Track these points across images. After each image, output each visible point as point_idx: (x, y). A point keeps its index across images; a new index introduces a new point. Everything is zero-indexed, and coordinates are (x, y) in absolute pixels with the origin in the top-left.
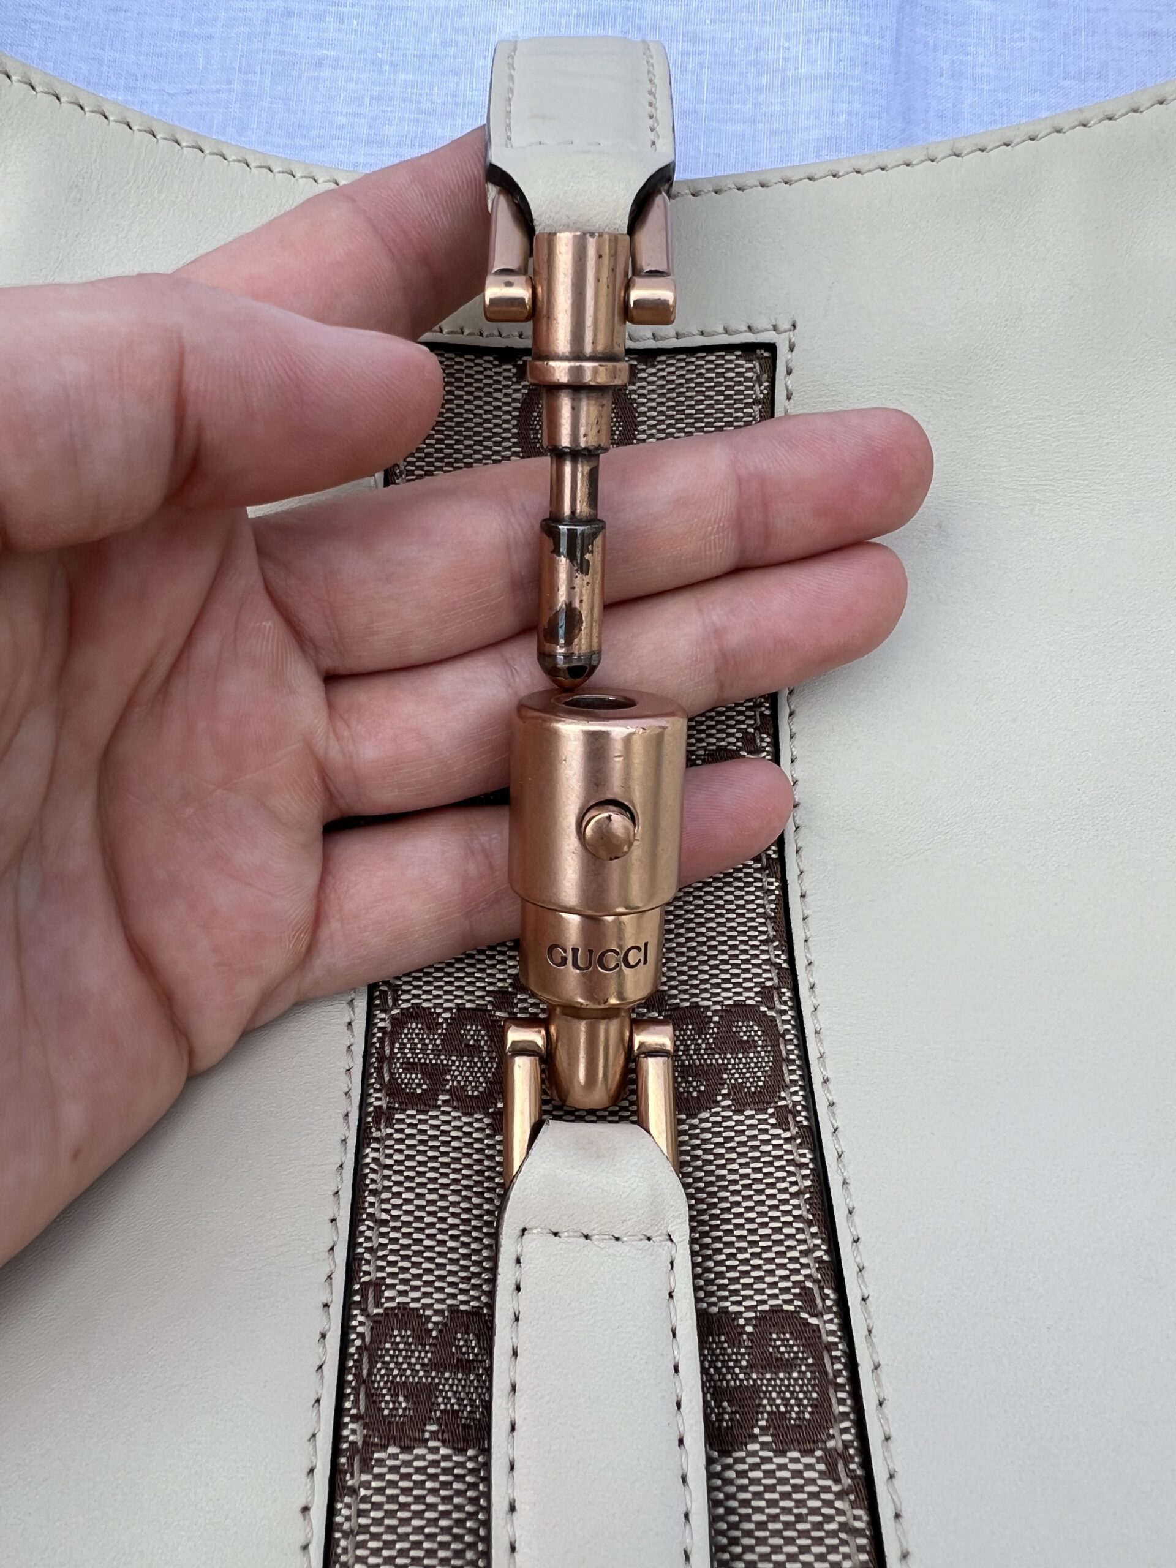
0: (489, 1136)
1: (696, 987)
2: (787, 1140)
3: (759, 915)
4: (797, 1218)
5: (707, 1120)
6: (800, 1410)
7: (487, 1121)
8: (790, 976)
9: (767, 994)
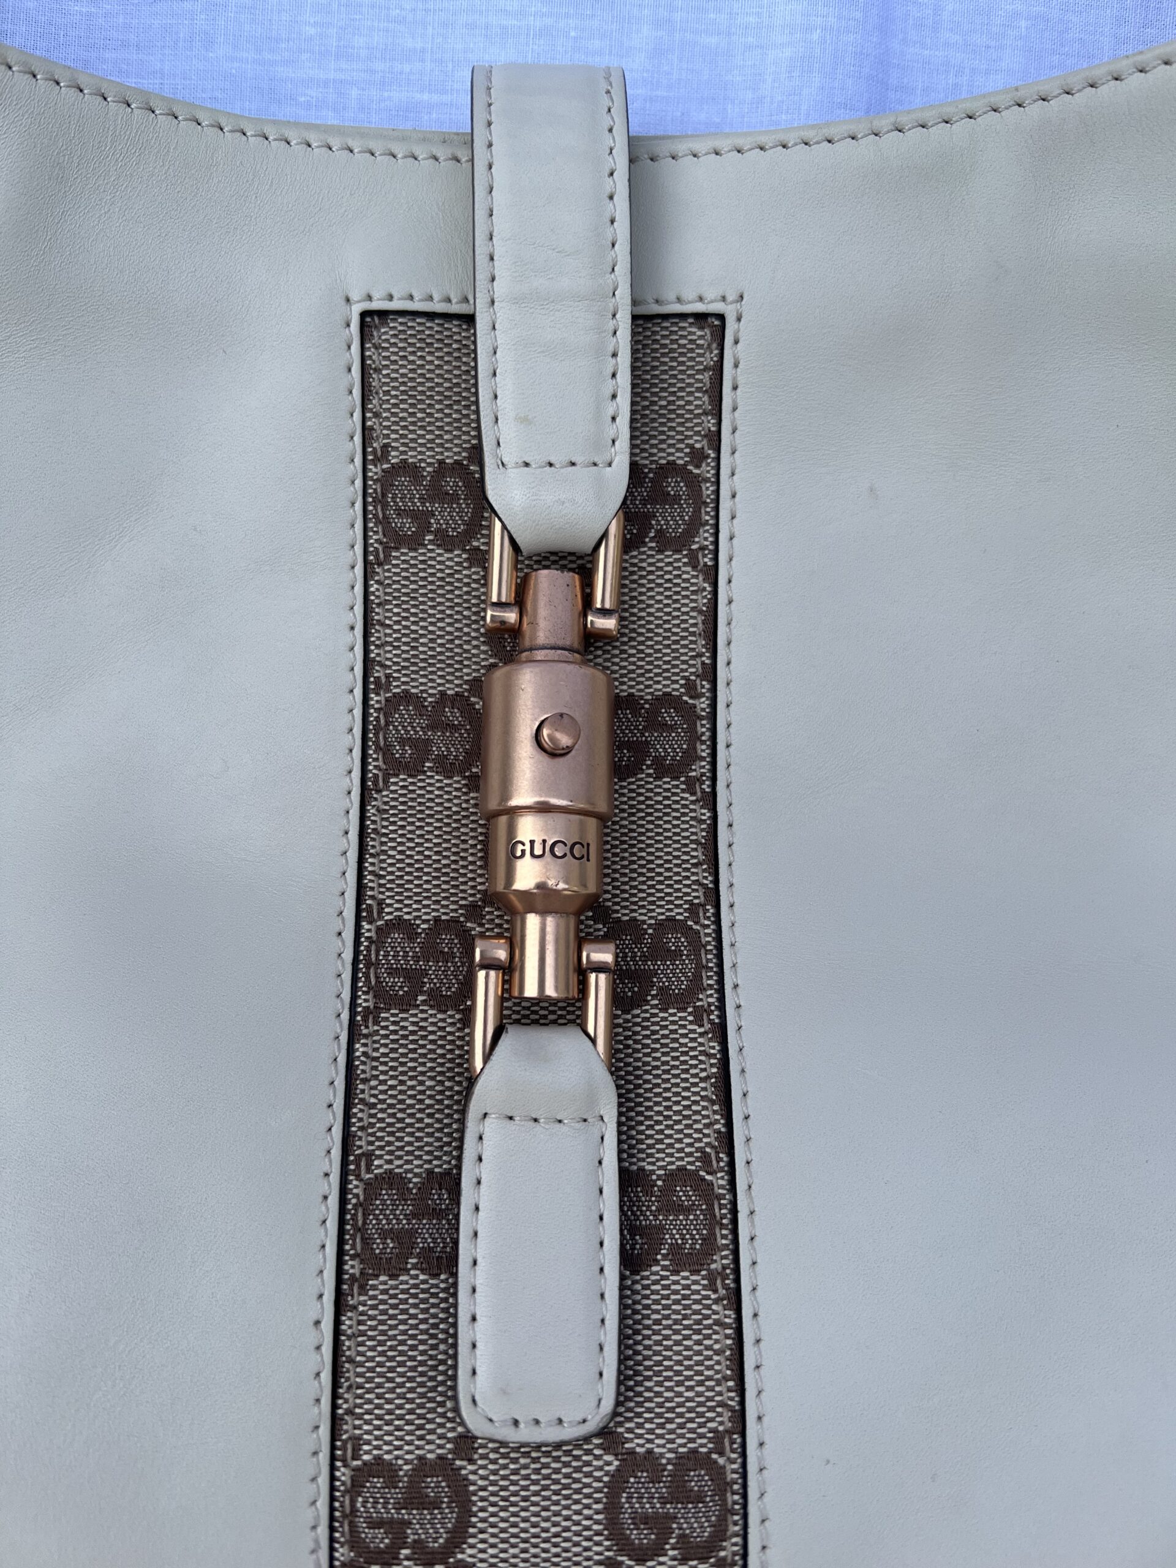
0: (459, 1030)
1: (635, 903)
2: (701, 1035)
3: (692, 842)
4: (703, 1098)
5: (638, 1016)
6: (693, 1242)
7: (458, 1016)
8: (714, 895)
9: (694, 910)
